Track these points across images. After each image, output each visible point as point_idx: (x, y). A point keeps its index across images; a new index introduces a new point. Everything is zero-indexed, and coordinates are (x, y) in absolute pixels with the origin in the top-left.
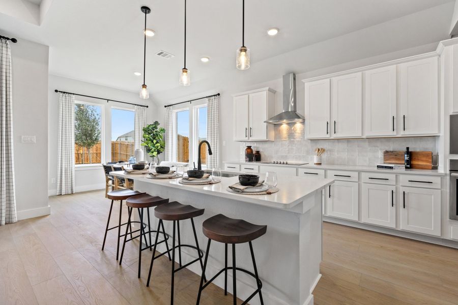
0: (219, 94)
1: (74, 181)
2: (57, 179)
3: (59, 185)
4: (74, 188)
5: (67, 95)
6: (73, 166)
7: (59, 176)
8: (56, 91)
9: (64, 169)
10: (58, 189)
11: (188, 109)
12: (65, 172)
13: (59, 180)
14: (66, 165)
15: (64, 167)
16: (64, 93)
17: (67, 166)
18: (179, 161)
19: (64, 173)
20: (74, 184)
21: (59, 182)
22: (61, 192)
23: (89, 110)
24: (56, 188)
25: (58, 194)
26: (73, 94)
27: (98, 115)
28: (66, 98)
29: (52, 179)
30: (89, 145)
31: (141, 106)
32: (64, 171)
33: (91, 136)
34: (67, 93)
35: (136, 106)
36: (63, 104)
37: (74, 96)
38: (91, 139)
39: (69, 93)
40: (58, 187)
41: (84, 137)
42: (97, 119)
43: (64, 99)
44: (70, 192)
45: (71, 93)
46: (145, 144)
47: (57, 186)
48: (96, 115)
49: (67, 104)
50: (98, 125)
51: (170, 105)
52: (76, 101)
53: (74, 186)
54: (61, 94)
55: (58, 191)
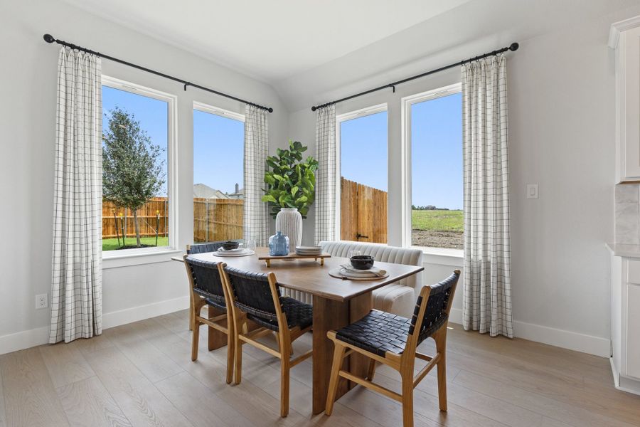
0: (515, 47)
1: (99, 302)
2: (50, 297)
3: (55, 313)
4: (99, 320)
5: (80, 54)
6: (97, 258)
7: (57, 287)
8: (48, 38)
9: (70, 268)
10: (54, 327)
11: (384, 106)
12: (74, 276)
13: (56, 300)
14: (78, 254)
15: (70, 261)
16: (73, 47)
17: (81, 257)
18: (343, 238)
19: (70, 280)
20: (99, 307)
21: (56, 307)
22: (63, 334)
23: (137, 140)
24: (50, 323)
25: (53, 341)
26: (98, 54)
27: (152, 148)
28: (77, 64)
29: (38, 297)
30: (135, 204)
31: (258, 107)
32: (70, 274)
33: (138, 186)
34: (80, 49)
35: (248, 106)
36: (69, 77)
37: (99, 60)
38: (139, 192)
39: (85, 51)
40: (55, 320)
41: (126, 189)
42: (151, 155)
43: (70, 65)
44: (87, 332)
45: (90, 52)
46: (271, 198)
47: (50, 317)
48: (148, 149)
49: (80, 79)
50: (152, 166)
51: (330, 104)
52: (106, 76)
53: (99, 313)
54: (63, 49)
55: (54, 333)
